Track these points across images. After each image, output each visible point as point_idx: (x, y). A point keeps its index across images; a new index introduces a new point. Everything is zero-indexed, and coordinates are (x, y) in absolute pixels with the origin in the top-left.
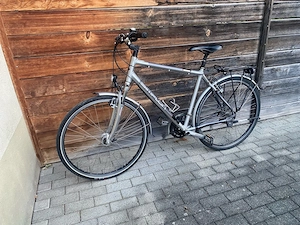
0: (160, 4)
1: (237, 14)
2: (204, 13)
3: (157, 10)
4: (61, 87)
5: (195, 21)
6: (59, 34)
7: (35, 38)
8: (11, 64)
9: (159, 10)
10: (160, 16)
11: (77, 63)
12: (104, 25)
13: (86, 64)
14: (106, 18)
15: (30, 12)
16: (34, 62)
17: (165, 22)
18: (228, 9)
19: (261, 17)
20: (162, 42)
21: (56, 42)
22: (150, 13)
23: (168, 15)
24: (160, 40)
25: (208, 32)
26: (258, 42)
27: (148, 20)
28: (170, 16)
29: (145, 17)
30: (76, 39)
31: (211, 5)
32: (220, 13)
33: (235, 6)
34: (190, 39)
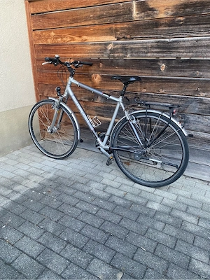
0: (118, 39)
2: (158, 47)
3: (115, 44)
5: (149, 55)
8: (34, 74)
9: (117, 44)
10: (117, 49)
12: (79, 55)
14: (81, 49)
15: (45, 45)
16: (45, 74)
17: (121, 55)
20: (118, 72)
22: (110, 47)
23: (124, 49)
24: (117, 69)
25: (163, 66)
27: (108, 52)
28: (126, 49)
29: (106, 49)
31: (167, 40)
32: (177, 48)
33: (197, 41)
34: (143, 71)
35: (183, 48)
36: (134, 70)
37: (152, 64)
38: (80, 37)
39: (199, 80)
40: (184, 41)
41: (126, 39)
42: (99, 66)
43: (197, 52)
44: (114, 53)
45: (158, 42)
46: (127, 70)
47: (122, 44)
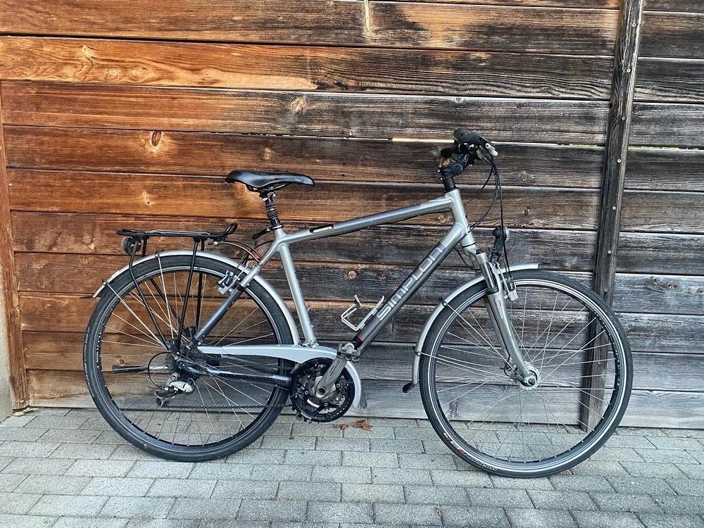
0: (322, 87)
1: (526, 125)
2: (432, 114)
3: (313, 100)
4: (87, 238)
6: (99, 131)
7: (52, 133)
9: (319, 99)
10: (320, 112)
11: (127, 192)
12: (190, 122)
13: (145, 198)
14: (198, 106)
15: (51, 85)
16: (42, 179)
17: (331, 127)
18: (501, 112)
19: (600, 138)
21: (92, 144)
22: (297, 106)
23: (341, 113)
24: (319, 165)
26: (595, 200)
27: (291, 119)
28: (346, 115)
29: (284, 112)
30: (130, 143)
31: (453, 99)
32: (478, 119)
33: (520, 105)
34: (395, 171)
35: (489, 119)
36: (370, 169)
37: (416, 155)
38: (194, 70)
39: (528, 192)
40: (492, 105)
41: (345, 88)
42: (261, 156)
43: (520, 130)
44: (311, 122)
45: (431, 102)
46: (350, 168)
47: (333, 99)
